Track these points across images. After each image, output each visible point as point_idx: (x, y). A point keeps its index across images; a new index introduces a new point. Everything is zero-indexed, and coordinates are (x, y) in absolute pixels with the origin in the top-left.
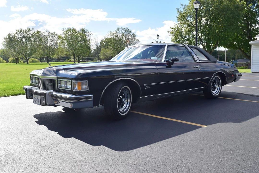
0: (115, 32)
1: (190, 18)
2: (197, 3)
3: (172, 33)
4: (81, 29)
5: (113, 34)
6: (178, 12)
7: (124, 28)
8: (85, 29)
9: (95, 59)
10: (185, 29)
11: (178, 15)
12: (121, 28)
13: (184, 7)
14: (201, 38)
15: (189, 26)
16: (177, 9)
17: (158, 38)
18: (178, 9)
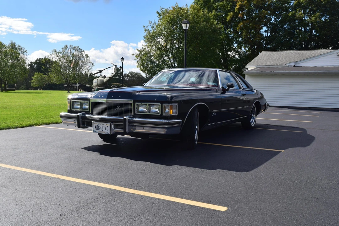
0: (61, 51)
1: (161, 40)
2: (187, 24)
3: (137, 57)
4: (10, 44)
5: (59, 53)
6: (146, 30)
7: (75, 47)
8: (16, 44)
9: (21, 87)
10: (154, 52)
11: (145, 34)
12: (71, 46)
13: (153, 25)
14: (173, 64)
15: (159, 49)
16: (144, 27)
17: (122, 61)
18: (146, 27)
